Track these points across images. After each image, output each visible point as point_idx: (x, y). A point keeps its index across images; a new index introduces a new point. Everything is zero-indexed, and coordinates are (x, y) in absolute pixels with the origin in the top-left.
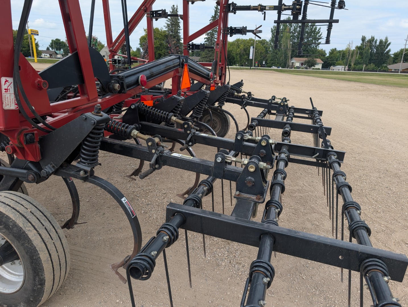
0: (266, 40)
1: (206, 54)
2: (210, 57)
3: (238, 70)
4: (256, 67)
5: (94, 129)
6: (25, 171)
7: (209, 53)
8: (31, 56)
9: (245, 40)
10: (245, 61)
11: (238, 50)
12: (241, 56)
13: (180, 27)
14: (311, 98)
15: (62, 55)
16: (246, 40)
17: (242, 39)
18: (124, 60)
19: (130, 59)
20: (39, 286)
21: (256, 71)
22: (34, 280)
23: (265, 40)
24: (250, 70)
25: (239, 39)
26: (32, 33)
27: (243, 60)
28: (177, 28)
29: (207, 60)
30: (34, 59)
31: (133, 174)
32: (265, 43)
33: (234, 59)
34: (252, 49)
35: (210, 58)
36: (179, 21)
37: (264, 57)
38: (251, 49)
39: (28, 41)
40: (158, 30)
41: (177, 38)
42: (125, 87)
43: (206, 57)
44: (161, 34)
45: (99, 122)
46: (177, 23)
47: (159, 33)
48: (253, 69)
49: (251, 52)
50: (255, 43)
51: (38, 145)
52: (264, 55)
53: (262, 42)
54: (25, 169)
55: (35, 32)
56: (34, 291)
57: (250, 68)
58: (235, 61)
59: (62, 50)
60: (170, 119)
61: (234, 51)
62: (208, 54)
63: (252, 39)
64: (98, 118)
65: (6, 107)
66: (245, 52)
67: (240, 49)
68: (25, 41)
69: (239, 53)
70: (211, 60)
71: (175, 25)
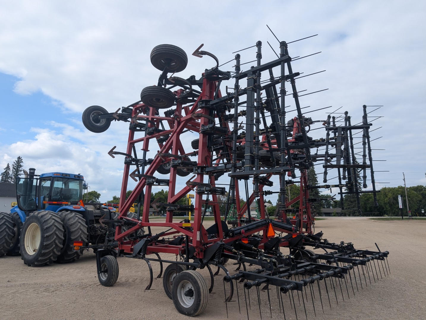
0: (423, 186)
1: (348, 205)
2: (353, 207)
3: (389, 220)
4: (410, 216)
5: (220, 247)
6: (197, 264)
7: (352, 204)
8: (186, 215)
9: (393, 188)
10: (397, 211)
11: (386, 200)
12: (391, 205)
13: (317, 182)
14: (376, 243)
15: (210, 213)
16: (395, 188)
17: (389, 188)
18: (247, 220)
19: (250, 219)
20: (199, 302)
21: (410, 221)
22: (198, 300)
23: (421, 186)
24: (402, 220)
25: (385, 188)
26: (190, 197)
27: (394, 209)
28: (315, 182)
29: (351, 211)
30: (189, 217)
31: (236, 270)
32: (422, 189)
33: (383, 209)
34: (401, 198)
35: (354, 209)
36: (316, 176)
37: (424, 205)
38: (399, 198)
39: (185, 203)
40: (296, 185)
41: (315, 192)
42: (235, 234)
43: (349, 208)
44: (298, 190)
45: (221, 244)
46: (314, 179)
47: (297, 188)
48: (406, 219)
49: (400, 201)
50: (406, 191)
51: (203, 253)
52: (424, 203)
53: (418, 189)
54: (198, 263)
55: (192, 196)
56: (197, 304)
57: (403, 218)
58: (385, 211)
59: (210, 208)
60: (252, 248)
61: (382, 200)
62: (350, 205)
63: (402, 187)
64: (221, 243)
65: (197, 240)
66: (395, 201)
67: (388, 198)
68: (183, 203)
69: (388, 202)
70: (355, 211)
71: (312, 180)
